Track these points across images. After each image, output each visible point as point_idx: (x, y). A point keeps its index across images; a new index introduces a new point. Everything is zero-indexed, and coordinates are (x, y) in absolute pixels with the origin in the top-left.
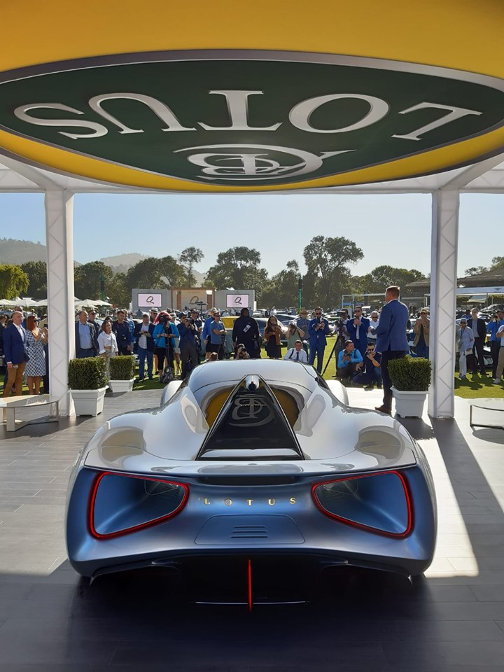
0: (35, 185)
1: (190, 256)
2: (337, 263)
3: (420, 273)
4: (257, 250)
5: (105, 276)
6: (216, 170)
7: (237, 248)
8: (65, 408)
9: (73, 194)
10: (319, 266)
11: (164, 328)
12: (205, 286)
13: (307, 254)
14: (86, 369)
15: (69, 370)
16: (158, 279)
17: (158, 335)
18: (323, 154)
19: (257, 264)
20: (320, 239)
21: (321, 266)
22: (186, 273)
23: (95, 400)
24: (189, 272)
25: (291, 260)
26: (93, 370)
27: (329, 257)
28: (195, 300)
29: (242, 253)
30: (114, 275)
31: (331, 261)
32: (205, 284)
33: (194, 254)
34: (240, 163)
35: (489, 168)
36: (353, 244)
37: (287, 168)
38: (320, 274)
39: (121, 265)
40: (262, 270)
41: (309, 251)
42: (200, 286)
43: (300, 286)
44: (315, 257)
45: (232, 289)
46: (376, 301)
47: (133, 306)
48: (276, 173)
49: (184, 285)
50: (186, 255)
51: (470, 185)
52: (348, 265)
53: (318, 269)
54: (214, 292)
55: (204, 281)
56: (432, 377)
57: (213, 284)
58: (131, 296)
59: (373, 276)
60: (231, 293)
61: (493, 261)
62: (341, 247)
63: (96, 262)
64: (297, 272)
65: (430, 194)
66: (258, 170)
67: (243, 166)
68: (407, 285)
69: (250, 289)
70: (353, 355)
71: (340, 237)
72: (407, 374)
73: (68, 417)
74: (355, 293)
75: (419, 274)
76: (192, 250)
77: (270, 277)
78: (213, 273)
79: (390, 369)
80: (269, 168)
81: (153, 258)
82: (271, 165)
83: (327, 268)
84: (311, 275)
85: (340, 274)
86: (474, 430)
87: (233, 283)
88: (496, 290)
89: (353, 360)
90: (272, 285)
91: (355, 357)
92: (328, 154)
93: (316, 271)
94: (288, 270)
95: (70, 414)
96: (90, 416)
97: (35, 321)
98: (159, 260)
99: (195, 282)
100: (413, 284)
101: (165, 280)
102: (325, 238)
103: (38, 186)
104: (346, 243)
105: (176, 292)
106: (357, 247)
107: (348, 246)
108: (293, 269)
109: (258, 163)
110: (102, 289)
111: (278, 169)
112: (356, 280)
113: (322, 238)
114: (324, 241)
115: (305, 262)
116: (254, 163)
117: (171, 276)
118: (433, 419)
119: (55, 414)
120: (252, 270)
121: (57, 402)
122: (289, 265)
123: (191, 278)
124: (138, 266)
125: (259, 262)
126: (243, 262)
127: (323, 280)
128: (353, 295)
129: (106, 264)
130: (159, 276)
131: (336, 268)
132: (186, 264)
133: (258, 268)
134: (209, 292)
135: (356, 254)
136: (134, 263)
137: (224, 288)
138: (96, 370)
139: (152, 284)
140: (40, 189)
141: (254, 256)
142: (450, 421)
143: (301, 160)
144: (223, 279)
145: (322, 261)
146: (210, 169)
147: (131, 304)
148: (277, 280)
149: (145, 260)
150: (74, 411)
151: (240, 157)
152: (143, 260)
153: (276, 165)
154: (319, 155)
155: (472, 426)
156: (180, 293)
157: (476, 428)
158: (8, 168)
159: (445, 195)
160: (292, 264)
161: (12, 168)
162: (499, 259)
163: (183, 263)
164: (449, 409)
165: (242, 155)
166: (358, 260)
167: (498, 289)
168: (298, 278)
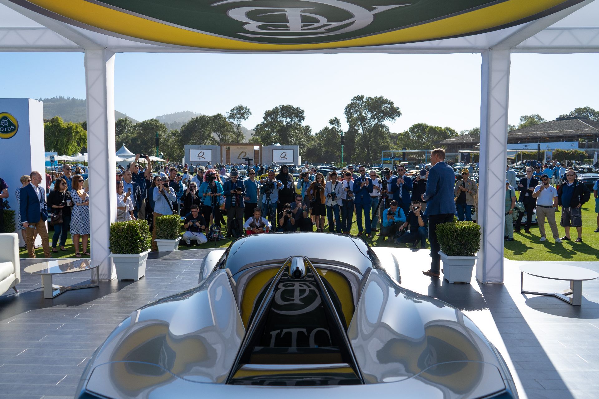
0: (74, 44)
1: (239, 114)
2: (376, 121)
3: (454, 131)
4: (301, 108)
5: (160, 133)
6: (259, 27)
7: (283, 106)
8: (107, 273)
9: (114, 53)
10: (359, 123)
11: (210, 186)
12: (252, 142)
13: (348, 112)
14: (127, 233)
15: (111, 233)
16: (209, 136)
17: (204, 194)
18: (375, 8)
19: (302, 121)
20: (360, 98)
21: (361, 123)
22: (235, 130)
23: (136, 264)
24: (237, 129)
25: (333, 118)
26: (134, 234)
27: (369, 115)
28: (243, 155)
29: (287, 111)
30: (168, 132)
31: (371, 118)
32: (253, 140)
33: (242, 112)
34: (284, 19)
35: (545, 27)
36: (391, 103)
37: (335, 24)
38: (361, 131)
39: (175, 122)
40: (306, 126)
41: (349, 110)
42: (248, 142)
43: (342, 142)
44: (355, 115)
45: (278, 144)
46: (412, 156)
47: (186, 161)
48: (322, 30)
49: (233, 141)
50: (235, 112)
51: (521, 44)
52: (387, 122)
53: (358, 126)
54: (261, 148)
55: (251, 137)
56: (481, 242)
57: (260, 140)
58: (184, 151)
59: (410, 133)
60: (278, 148)
61: (521, 120)
62: (380, 105)
63: (152, 120)
64: (339, 129)
65: (480, 54)
66: (304, 26)
67: (288, 22)
68: (441, 142)
69: (295, 144)
70: (397, 214)
71: (379, 96)
72: (456, 239)
73: (110, 281)
74: (393, 148)
75: (452, 131)
76: (240, 108)
77: (313, 133)
78: (259, 129)
79: (438, 234)
80: (316, 25)
81: (204, 116)
82: (317, 21)
83: (367, 125)
84: (352, 132)
85: (379, 131)
86: (525, 297)
87: (279, 139)
88: (524, 147)
89: (396, 219)
90: (315, 141)
91: (399, 216)
92: (381, 9)
93: (356, 128)
94: (330, 127)
95: (112, 278)
96: (132, 281)
97: (80, 181)
98: (210, 118)
99: (243, 138)
100: (448, 141)
101: (215, 136)
102: (365, 97)
103: (78, 46)
104: (385, 102)
105: (225, 148)
106: (395, 106)
107: (386, 105)
108: (335, 126)
109: (304, 19)
110: (157, 145)
111: (325, 25)
112: (395, 137)
113: (362, 97)
114: (364, 99)
115: (346, 119)
116: (299, 19)
117: (222, 133)
118: (483, 285)
119: (96, 278)
120: (297, 127)
121: (98, 267)
122: (332, 122)
123: (239, 134)
124: (190, 123)
125: (303, 120)
126: (288, 120)
127: (364, 137)
128: (392, 151)
129: (161, 122)
130: (210, 133)
131: (376, 125)
132: (235, 122)
133: (302, 125)
134: (256, 148)
135: (394, 112)
136: (187, 120)
137: (270, 144)
138: (137, 234)
139: (203, 140)
140: (79, 48)
141: (299, 114)
142: (499, 286)
143: (351, 16)
144: (270, 135)
145: (362, 119)
146: (253, 26)
147: (183, 159)
148: (320, 136)
149: (197, 118)
150: (116, 275)
151: (284, 11)
152: (195, 117)
153: (323, 20)
154: (370, 9)
155: (523, 293)
156: (229, 148)
157: (529, 296)
158: (43, 26)
159: (495, 55)
160: (334, 121)
161: (49, 27)
162: (526, 117)
163: (232, 120)
164: (499, 275)
165: (286, 9)
166: (396, 118)
167: (526, 146)
168: (340, 134)
